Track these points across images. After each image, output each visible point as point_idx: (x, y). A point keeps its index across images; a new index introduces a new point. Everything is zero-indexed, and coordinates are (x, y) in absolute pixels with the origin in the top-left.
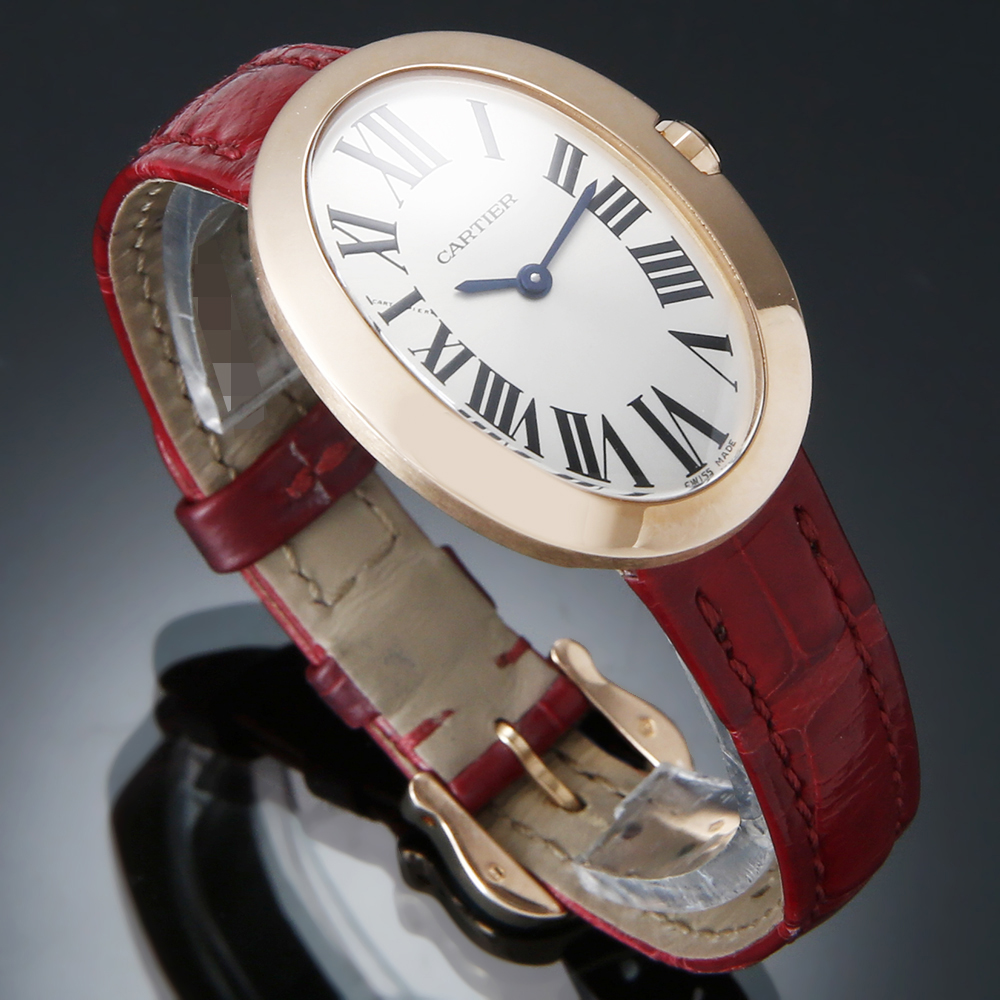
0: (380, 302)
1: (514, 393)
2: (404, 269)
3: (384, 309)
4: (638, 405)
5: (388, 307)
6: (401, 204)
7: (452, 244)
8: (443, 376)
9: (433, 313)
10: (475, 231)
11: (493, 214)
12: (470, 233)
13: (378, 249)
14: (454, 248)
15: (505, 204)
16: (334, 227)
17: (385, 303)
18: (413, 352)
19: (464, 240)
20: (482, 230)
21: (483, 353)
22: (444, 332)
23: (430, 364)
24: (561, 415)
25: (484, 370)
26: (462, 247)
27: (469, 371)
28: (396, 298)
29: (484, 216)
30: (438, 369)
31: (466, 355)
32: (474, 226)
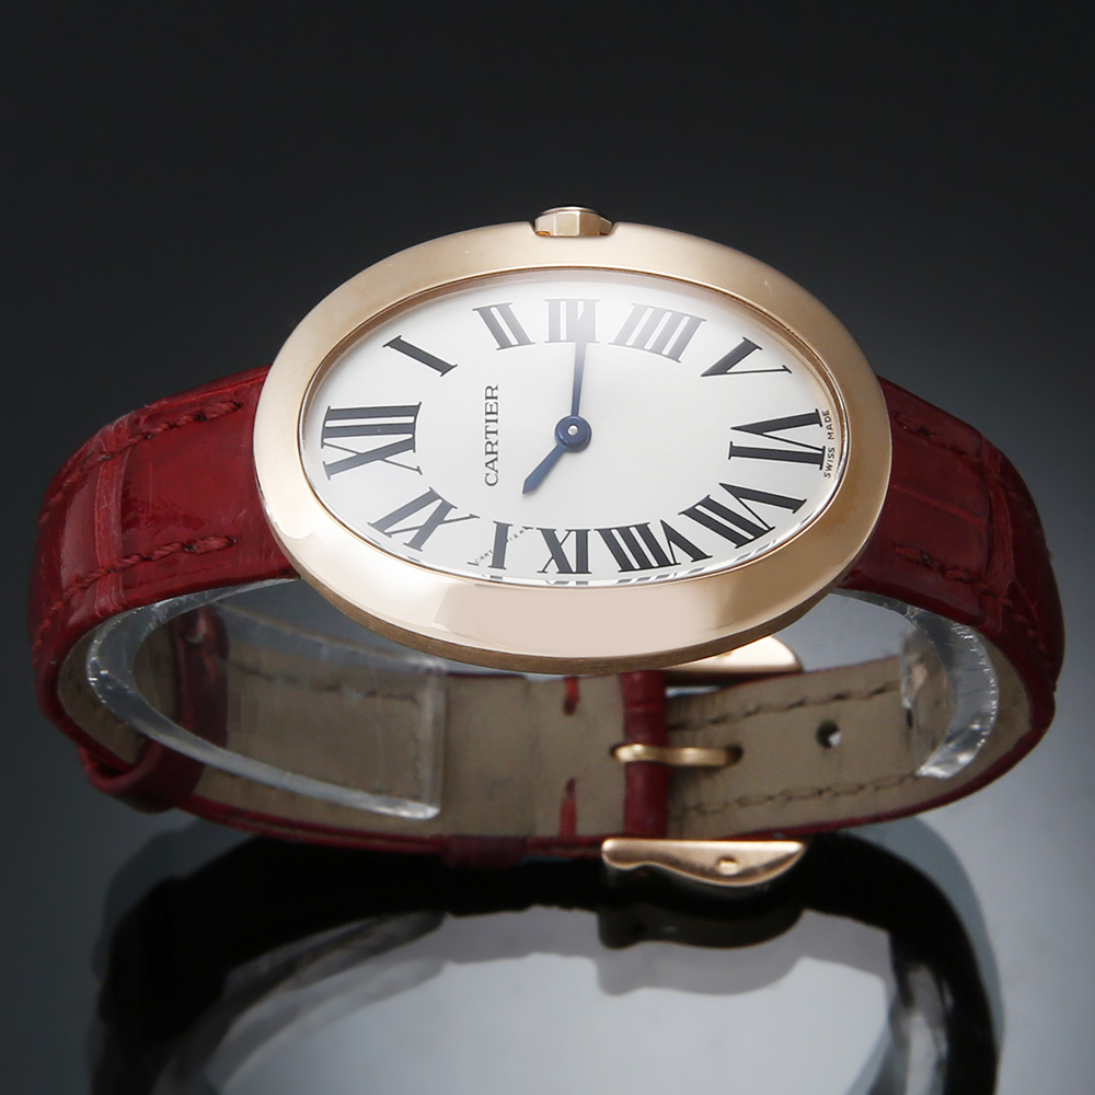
0: (482, 558)
1: (644, 529)
2: (472, 516)
3: (489, 560)
4: (736, 452)
5: (491, 555)
6: (418, 470)
7: (487, 464)
8: (583, 567)
9: (527, 528)
10: (492, 438)
11: (491, 413)
12: (490, 443)
13: (438, 519)
14: (490, 465)
15: (492, 398)
16: (389, 535)
17: (486, 555)
18: (543, 571)
19: (492, 453)
20: (496, 432)
21: (593, 522)
22: (549, 535)
23: (564, 568)
24: (692, 513)
25: (606, 534)
26: (496, 459)
27: (597, 546)
28: (489, 544)
29: (487, 421)
30: (573, 565)
31: (582, 537)
32: (488, 435)
